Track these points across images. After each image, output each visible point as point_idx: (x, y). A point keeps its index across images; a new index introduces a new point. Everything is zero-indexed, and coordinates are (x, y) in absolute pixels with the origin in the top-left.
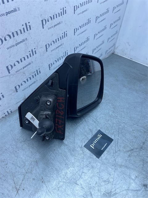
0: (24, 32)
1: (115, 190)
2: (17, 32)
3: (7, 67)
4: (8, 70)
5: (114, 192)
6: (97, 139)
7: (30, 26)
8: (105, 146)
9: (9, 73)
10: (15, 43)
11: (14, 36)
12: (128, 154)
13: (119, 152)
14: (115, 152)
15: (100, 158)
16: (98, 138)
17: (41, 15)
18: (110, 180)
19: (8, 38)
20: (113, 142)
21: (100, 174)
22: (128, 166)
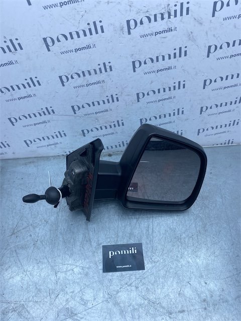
1: (82, 318)
3: (73, 107)
4: (74, 110)
5: (78, 318)
6: (125, 251)
8: (124, 266)
9: (75, 113)
12: (143, 302)
13: (133, 288)
14: (128, 284)
15: (105, 274)
16: (128, 251)
18: (89, 304)
20: (141, 271)
21: (86, 288)
22: (124, 313)
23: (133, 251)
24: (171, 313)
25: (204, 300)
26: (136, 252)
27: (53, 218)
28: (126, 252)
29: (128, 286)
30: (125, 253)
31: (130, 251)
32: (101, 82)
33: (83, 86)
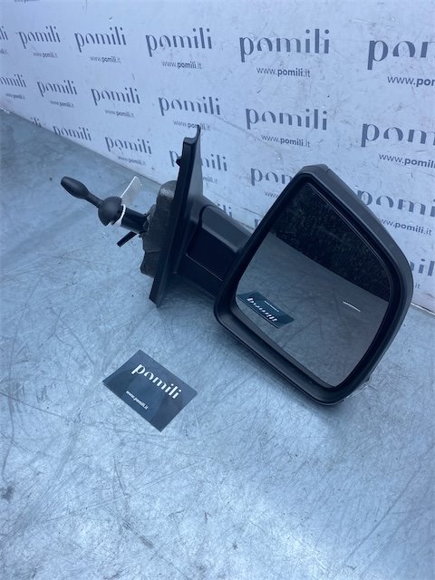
0: (308, 50)
1: (19, 411)
2: (288, 41)
3: (248, 111)
4: (249, 121)
5: (15, 407)
6: (161, 382)
7: (327, 42)
8: (138, 401)
9: (249, 128)
12: (108, 469)
13: (117, 439)
14: (117, 428)
15: (103, 386)
16: (165, 385)
17: (374, 25)
18: (44, 403)
19: (265, 46)
20: (153, 428)
21: (64, 382)
22: (70, 457)
23: (173, 392)
24: (128, 526)
25: (202, 568)
26: (174, 397)
27: (119, 273)
28: (162, 385)
29: (114, 429)
30: (158, 385)
31: (169, 388)
32: (304, 74)
33: (272, 72)
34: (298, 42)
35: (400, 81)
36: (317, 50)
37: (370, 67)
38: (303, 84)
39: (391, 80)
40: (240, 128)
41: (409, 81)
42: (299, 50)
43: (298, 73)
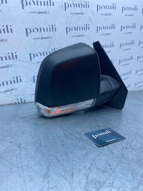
0: (50, 31)
2: (44, 29)
3: (30, 54)
4: (31, 58)
6: (103, 133)
7: (55, 28)
8: (111, 140)
9: (31, 60)
10: (40, 37)
11: (41, 31)
19: (36, 30)
23: (108, 132)
26: (111, 132)
31: (106, 132)
32: (50, 38)
33: (39, 39)
34: (47, 29)
35: (74, 36)
36: (53, 31)
37: (67, 34)
38: (50, 41)
39: (72, 36)
40: (27, 62)
41: (76, 36)
42: (47, 31)
43: (48, 38)
